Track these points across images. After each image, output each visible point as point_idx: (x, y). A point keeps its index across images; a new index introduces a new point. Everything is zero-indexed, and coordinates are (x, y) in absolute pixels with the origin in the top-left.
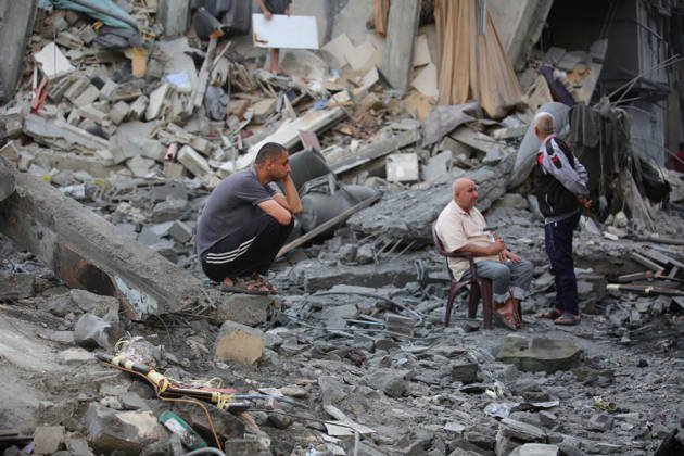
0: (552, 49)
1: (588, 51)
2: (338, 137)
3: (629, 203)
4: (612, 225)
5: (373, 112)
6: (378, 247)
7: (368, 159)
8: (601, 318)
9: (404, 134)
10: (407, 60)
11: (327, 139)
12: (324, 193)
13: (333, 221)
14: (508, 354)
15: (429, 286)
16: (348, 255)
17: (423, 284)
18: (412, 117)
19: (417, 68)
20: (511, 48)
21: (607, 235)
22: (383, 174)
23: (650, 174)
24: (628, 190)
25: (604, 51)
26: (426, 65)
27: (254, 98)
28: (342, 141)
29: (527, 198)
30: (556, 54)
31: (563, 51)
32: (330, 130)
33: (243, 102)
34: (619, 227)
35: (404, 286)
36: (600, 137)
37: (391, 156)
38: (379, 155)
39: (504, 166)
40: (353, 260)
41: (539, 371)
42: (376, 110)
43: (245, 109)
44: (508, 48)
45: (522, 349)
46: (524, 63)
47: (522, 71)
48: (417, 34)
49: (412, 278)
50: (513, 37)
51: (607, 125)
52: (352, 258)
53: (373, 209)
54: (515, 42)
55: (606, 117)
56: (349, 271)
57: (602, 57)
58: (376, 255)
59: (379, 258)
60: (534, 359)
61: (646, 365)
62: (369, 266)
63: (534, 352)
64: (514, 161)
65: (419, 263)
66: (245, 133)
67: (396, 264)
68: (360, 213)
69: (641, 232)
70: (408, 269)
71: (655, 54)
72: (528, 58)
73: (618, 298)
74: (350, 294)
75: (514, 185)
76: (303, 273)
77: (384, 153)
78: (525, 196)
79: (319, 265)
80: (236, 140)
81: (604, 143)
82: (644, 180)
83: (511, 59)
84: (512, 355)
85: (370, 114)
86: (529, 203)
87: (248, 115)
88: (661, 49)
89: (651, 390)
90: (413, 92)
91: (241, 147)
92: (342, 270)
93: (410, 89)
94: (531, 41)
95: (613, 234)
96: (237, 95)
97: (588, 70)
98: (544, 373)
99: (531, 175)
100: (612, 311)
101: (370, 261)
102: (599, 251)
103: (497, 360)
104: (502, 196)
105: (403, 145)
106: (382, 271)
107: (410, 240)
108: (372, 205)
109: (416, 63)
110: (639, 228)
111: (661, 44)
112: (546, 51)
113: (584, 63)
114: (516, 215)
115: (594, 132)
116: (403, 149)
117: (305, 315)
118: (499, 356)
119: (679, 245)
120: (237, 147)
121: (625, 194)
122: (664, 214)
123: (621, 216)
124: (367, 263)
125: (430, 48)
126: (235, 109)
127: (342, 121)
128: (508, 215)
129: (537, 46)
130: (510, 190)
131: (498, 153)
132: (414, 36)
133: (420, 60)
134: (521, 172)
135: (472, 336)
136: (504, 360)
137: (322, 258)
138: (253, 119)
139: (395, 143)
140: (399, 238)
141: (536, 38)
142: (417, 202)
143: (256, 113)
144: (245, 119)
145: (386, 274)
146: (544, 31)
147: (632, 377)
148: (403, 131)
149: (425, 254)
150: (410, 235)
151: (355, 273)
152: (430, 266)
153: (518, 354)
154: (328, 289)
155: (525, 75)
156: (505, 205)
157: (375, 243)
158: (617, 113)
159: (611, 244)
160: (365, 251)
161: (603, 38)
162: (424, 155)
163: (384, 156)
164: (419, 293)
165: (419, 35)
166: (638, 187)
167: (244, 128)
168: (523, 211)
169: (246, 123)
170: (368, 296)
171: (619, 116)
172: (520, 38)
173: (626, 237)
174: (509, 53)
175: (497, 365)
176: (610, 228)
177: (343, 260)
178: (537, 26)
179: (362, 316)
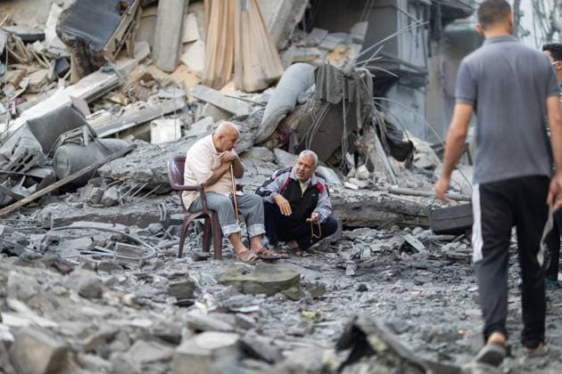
0: (315, 31)
1: (348, 32)
2: (108, 105)
3: (372, 158)
4: (354, 177)
5: (142, 82)
6: (124, 191)
7: (133, 124)
8: (333, 255)
9: (169, 101)
10: (176, 36)
11: (97, 106)
12: (79, 144)
13: (86, 170)
14: (229, 278)
15: (171, 227)
16: (94, 197)
17: (165, 225)
18: (179, 88)
19: (185, 44)
20: (274, 25)
21: (347, 184)
22: (148, 138)
23: (395, 134)
24: (371, 146)
25: (364, 32)
26: (195, 41)
27: (29, 69)
28: (112, 108)
29: (273, 152)
30: (319, 35)
31: (325, 32)
32: (100, 99)
33: (19, 72)
34: (360, 179)
35: (147, 226)
36: (343, 94)
37: (155, 121)
38: (144, 121)
39: (251, 121)
40: (99, 202)
41: (259, 293)
42: (146, 81)
43: (20, 79)
44: (272, 26)
45: (244, 273)
46: (287, 41)
47: (286, 49)
48: (186, 13)
49: (155, 219)
50: (276, 15)
51: (350, 82)
52: (99, 201)
53: (124, 159)
54: (278, 20)
55: (349, 75)
56: (94, 212)
57: (362, 38)
58: (121, 197)
59: (124, 201)
60: (255, 282)
61: (366, 290)
62: (114, 208)
63: (255, 276)
64: (262, 117)
65: (162, 206)
66: (19, 100)
67: (140, 207)
68: (112, 162)
69: (382, 184)
70: (152, 211)
71: (414, 38)
72: (290, 37)
73: (353, 241)
74: (87, 229)
75: (261, 139)
76: (50, 214)
77: (149, 119)
78: (271, 149)
79: (66, 207)
80: (10, 107)
81: (347, 100)
82: (388, 139)
83: (275, 38)
84: (233, 279)
85: (140, 85)
86: (275, 156)
87: (24, 84)
88: (420, 35)
89: (364, 307)
90: (182, 66)
91: (14, 112)
92: (87, 211)
93: (179, 63)
94: (294, 21)
95: (353, 184)
96: (14, 66)
97: (348, 49)
98: (263, 295)
99: (278, 130)
100: (344, 250)
101: (115, 203)
102: (338, 198)
103: (219, 283)
104: (249, 148)
105: (169, 111)
106: (126, 212)
107: (155, 185)
108: (125, 155)
109: (186, 39)
110: (380, 181)
111: (420, 31)
112: (309, 31)
113: (343, 43)
114: (262, 166)
115: (338, 88)
116: (167, 115)
117: (41, 247)
118: (222, 279)
119: (418, 195)
120: (11, 112)
121: (369, 150)
122: (407, 171)
123: (363, 169)
124: (112, 206)
125: (199, 26)
126: (12, 78)
127: (113, 91)
128: (254, 166)
129: (300, 26)
130: (257, 143)
131: (247, 110)
132: (184, 13)
133: (188, 37)
134: (267, 127)
135: (200, 264)
136: (225, 283)
137: (70, 201)
138: (28, 88)
139: (160, 110)
140: (144, 182)
141: (299, 18)
142: (166, 151)
143: (32, 82)
144: (20, 88)
145: (130, 215)
146: (307, 12)
147: (350, 298)
148: (168, 99)
149: (168, 198)
150: (155, 180)
151: (100, 214)
152: (173, 209)
153: (240, 277)
154: (68, 225)
155: (287, 53)
156: (252, 157)
157: (121, 188)
158: (360, 72)
159: (350, 192)
160: (111, 193)
161: (363, 21)
162: (187, 121)
163: (149, 121)
164: (161, 233)
165: (188, 13)
166: (383, 146)
167: (20, 96)
168: (269, 163)
169: (21, 91)
170: (105, 230)
171: (363, 75)
172: (283, 17)
173: (366, 188)
174: (272, 32)
175: (218, 287)
176: (351, 179)
177: (90, 203)
178: (300, 7)
179: (96, 247)
